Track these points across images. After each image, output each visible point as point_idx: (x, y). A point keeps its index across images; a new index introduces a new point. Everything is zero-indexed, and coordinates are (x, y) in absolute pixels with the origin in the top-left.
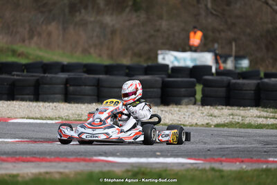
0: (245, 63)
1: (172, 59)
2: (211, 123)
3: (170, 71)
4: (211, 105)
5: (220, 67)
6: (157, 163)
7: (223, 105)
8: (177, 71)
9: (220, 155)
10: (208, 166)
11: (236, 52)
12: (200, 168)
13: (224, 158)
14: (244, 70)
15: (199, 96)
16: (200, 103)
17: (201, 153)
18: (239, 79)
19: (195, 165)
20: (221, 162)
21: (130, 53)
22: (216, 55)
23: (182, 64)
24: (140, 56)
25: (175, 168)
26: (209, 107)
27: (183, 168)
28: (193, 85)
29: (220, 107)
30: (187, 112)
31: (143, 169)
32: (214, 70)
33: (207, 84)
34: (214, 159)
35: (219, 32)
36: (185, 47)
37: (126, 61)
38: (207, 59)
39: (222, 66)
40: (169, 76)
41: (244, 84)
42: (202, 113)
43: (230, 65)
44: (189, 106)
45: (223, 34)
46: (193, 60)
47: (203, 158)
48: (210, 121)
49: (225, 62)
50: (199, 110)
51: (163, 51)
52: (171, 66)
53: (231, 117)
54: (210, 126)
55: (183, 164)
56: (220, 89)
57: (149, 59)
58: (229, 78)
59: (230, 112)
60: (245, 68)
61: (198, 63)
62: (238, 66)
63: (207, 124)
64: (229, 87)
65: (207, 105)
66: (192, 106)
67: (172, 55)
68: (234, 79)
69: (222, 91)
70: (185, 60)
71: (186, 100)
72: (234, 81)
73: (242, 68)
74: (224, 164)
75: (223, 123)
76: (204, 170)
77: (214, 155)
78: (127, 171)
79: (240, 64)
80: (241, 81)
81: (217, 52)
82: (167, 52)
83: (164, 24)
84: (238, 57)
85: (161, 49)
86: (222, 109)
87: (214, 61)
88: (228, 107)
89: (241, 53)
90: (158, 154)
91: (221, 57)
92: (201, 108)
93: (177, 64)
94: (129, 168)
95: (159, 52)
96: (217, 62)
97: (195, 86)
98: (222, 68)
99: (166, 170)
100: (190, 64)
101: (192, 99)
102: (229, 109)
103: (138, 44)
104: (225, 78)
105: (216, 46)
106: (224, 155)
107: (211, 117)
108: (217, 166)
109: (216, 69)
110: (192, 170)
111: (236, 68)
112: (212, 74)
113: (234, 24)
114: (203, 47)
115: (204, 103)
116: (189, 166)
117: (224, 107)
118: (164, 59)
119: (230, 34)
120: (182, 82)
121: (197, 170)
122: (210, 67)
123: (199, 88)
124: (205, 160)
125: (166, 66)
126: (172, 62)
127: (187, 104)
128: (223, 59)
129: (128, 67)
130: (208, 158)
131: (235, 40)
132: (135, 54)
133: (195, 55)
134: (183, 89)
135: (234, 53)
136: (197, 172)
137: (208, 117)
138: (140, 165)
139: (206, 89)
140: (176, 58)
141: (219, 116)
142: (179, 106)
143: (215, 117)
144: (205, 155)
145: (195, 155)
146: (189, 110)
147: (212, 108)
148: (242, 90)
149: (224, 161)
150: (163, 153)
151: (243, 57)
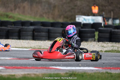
0: (117, 22)
1: (83, 19)
2: (103, 50)
3: (82, 25)
5: (105, 23)
6: (80, 70)
7: (108, 42)
8: (86, 25)
9: (109, 66)
10: (104, 71)
12: (101, 72)
13: (112, 67)
14: (117, 25)
15: (96, 37)
16: (97, 41)
17: (100, 65)
18: (115, 29)
19: (98, 71)
20: (110, 69)
21: (62, 16)
22: (104, 18)
23: (87, 22)
24: (67, 18)
25: (89, 72)
26: (101, 43)
27: (92, 72)
28: (94, 32)
29: (107, 43)
30: (91, 45)
31: (74, 73)
33: (100, 32)
34: (107, 68)
35: (105, 6)
37: (61, 20)
38: (99, 19)
39: (107, 23)
40: (82, 28)
41: (118, 32)
42: (99, 45)
43: (110, 22)
44: (92, 42)
45: (107, 8)
46: (93, 20)
47: (102, 67)
48: (102, 49)
49: (108, 21)
50: (97, 44)
51: (78, 16)
52: (82, 23)
53: (112, 47)
54: (103, 52)
55: (92, 70)
56: (107, 34)
57: (71, 19)
58: (111, 29)
59: (112, 45)
60: (118, 24)
61: (95, 22)
62: (114, 23)
63: (101, 51)
64: (111, 33)
65: (101, 42)
66: (93, 42)
67: (83, 18)
68: (113, 29)
70: (89, 20)
71: (90, 39)
72: (113, 30)
73: (116, 24)
74: (112, 70)
75: (108, 50)
76: (103, 73)
77: (107, 66)
78: (66, 73)
79: (115, 22)
80: (116, 30)
81: (104, 16)
82: (80, 16)
83: (79, 3)
84: (114, 19)
85: (77, 15)
86: (108, 43)
87: (103, 21)
88: (111, 43)
89: (116, 17)
90: (80, 65)
91: (106, 18)
93: (85, 22)
94: (68, 72)
95: (77, 16)
96: (104, 21)
97: (95, 32)
98: (107, 24)
99: (85, 73)
100: (92, 22)
101: (93, 39)
102: (111, 44)
103: (66, 12)
104: (109, 29)
105: (104, 13)
107: (102, 47)
108: (109, 71)
109: (104, 25)
110: (97, 73)
111: (113, 24)
112: (102, 27)
113: (112, 3)
115: (99, 40)
116: (96, 71)
117: (109, 43)
118: (79, 19)
119: (110, 8)
120: (88, 30)
121: (99, 73)
122: (101, 24)
123: (97, 33)
124: (103, 68)
125: (80, 23)
126: (83, 21)
127: (91, 41)
128: (107, 20)
129: (62, 24)
130: (104, 67)
131: (113, 10)
132: (65, 17)
133: (94, 18)
134: (89, 34)
135: (112, 17)
136: (100, 74)
137: (101, 47)
138: (73, 70)
139: (100, 34)
140: (84, 19)
141: (107, 47)
142: (87, 42)
143: (105, 47)
144: (102, 66)
145: (97, 66)
146: (92, 44)
147: (103, 43)
148: (117, 34)
149: (112, 69)
150: (82, 65)
151: (116, 19)
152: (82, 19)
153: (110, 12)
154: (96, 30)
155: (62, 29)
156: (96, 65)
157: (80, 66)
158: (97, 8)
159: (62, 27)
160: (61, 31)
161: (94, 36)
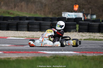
0: (94, 17)
1: (67, 15)
3: (67, 20)
4: (82, 32)
5: (85, 18)
6: (62, 53)
7: (86, 32)
8: (69, 20)
9: (85, 50)
10: (81, 54)
11: (91, 12)
12: (78, 55)
13: (87, 52)
14: (94, 19)
15: (77, 29)
16: (78, 31)
17: (78, 50)
18: (92, 22)
19: (76, 54)
20: (86, 53)
21: (51, 13)
22: (84, 14)
23: (71, 17)
24: (55, 14)
25: (69, 55)
26: (81, 33)
27: (72, 55)
28: (75, 25)
29: (85, 33)
30: (73, 35)
31: (57, 56)
32: (83, 19)
33: (80, 24)
34: (83, 52)
36: (72, 11)
37: (50, 16)
38: (80, 15)
39: (86, 17)
40: (66, 22)
41: (94, 24)
42: (79, 35)
43: (89, 17)
44: (74, 33)
45: (86, 6)
46: (75, 15)
47: (79, 52)
48: (82, 38)
49: (87, 16)
51: (64, 12)
52: (67, 18)
53: (90, 36)
54: (82, 40)
55: (72, 54)
57: (59, 15)
58: (89, 22)
59: (89, 35)
60: (95, 18)
61: (77, 17)
63: (81, 39)
64: (89, 25)
65: (81, 32)
66: (75, 33)
69: (86, 27)
70: (72, 15)
71: (72, 30)
73: (93, 18)
74: (87, 54)
75: (86, 38)
76: (80, 56)
77: (83, 50)
78: (51, 56)
79: (93, 17)
81: (84, 12)
82: (65, 12)
83: (64, 2)
84: (92, 15)
85: (63, 11)
87: (83, 16)
88: (88, 33)
89: (93, 13)
90: (63, 50)
91: (85, 14)
92: (78, 33)
93: (69, 17)
95: (63, 13)
96: (84, 16)
97: (76, 25)
98: (86, 19)
99: (65, 56)
100: (74, 17)
101: (75, 30)
102: (89, 34)
103: (55, 10)
104: (87, 22)
105: (84, 10)
106: (87, 51)
108: (84, 54)
110: (75, 56)
111: (91, 18)
112: (82, 21)
113: (90, 2)
114: (79, 11)
115: (80, 31)
116: (74, 54)
117: (87, 33)
118: (64, 15)
119: (89, 6)
120: (71, 23)
121: (77, 56)
122: (81, 18)
123: (77, 26)
125: (65, 18)
126: (67, 16)
127: (73, 32)
128: (86, 15)
129: (51, 18)
130: (81, 52)
131: (91, 8)
132: (53, 14)
133: (76, 14)
134: (72, 26)
135: (90, 13)
136: (77, 57)
137: (81, 37)
138: (56, 54)
139: (80, 26)
140: (69, 15)
141: (85, 36)
143: (84, 36)
145: (76, 51)
146: (74, 34)
147: (82, 33)
148: (93, 26)
149: (87, 53)
150: (64, 50)
151: (94, 14)
153: (89, 9)
154: (78, 23)
155: (51, 22)
157: (62, 51)
159: (51, 21)
160: (49, 24)
161: (75, 28)
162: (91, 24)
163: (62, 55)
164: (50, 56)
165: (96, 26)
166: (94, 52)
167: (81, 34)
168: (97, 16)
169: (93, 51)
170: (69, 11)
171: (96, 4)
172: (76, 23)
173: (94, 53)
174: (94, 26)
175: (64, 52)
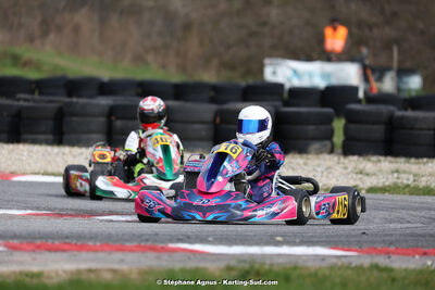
0: (415, 83)
1: (289, 73)
2: (361, 186)
3: (286, 95)
4: (360, 154)
5: (371, 89)
6: (279, 255)
7: (381, 154)
8: (299, 95)
9: (384, 241)
10: (366, 261)
11: (399, 62)
12: (353, 265)
13: (392, 248)
14: (413, 94)
15: (339, 138)
16: (340, 150)
17: (352, 239)
18: (406, 109)
19: (343, 259)
20: (388, 253)
21: (215, 62)
23: (305, 83)
24: (232, 67)
25: (310, 264)
26: (355, 158)
27: (323, 264)
28: (328, 120)
29: (374, 158)
30: (319, 166)
31: (257, 266)
32: (361, 94)
33: (352, 118)
34: (375, 249)
35: (370, 27)
37: (209, 77)
38: (350, 74)
39: (375, 86)
40: (286, 104)
42: (346, 168)
43: (388, 85)
44: (321, 156)
45: (376, 32)
46: (325, 76)
47: (357, 248)
48: (358, 183)
49: (380, 79)
50: (339, 163)
51: (274, 61)
52: (287, 86)
53: (396, 175)
54: (360, 190)
55: (323, 258)
56: (376, 127)
57: (248, 72)
58: (392, 108)
59: (394, 166)
60: (416, 91)
61: (335, 82)
62: (403, 86)
64: (392, 124)
65: (353, 154)
66: (327, 156)
67: (289, 67)
68: (400, 109)
69: (378, 131)
70: (310, 75)
71: (315, 146)
72: (399, 113)
73: (409, 90)
74: (394, 257)
75: (380, 185)
76: (360, 268)
77: (375, 242)
78: (229, 268)
79: (406, 83)
80: (410, 113)
81: (367, 62)
82: (280, 61)
83: (274, 14)
84: (403, 72)
85: (270, 56)
86: (379, 161)
87: (362, 79)
88: (389, 158)
89: (408, 64)
90: (279, 239)
91: (373, 71)
92: (342, 159)
93: (296, 83)
94: (233, 263)
95: (267, 61)
96: (366, 79)
97: (332, 121)
98: (375, 91)
99: (295, 268)
100: (321, 84)
101: (328, 143)
102: (390, 162)
103: (229, 47)
104: (384, 109)
105: (365, 51)
106: (391, 243)
107: (360, 176)
108: (382, 261)
109: (365, 93)
110: (340, 268)
111: (399, 89)
112: (359, 101)
113: (395, 14)
115: (347, 150)
116: (334, 260)
117: (382, 158)
118: (274, 73)
119: (389, 32)
120: (309, 113)
121: (348, 267)
122: (355, 89)
123: (339, 125)
124: (360, 250)
125: (280, 86)
126: (289, 80)
127: (319, 152)
128: (377, 75)
129: (215, 88)
130: (365, 247)
131: (397, 42)
133: (329, 67)
134: (311, 128)
135: (395, 65)
136: (349, 272)
137: (354, 176)
138: (252, 258)
139: (352, 126)
140: (295, 72)
141: (375, 174)
142: (305, 156)
143: (368, 175)
144: (359, 242)
145: (341, 242)
146: (322, 162)
147: (361, 159)
148: (412, 129)
149: (394, 253)
150: (287, 238)
151: (411, 72)
152: (287, 73)
153: (388, 46)
154: (339, 113)
155: (214, 107)
156: (336, 239)
157: (277, 244)
158: (342, 31)
159: (213, 101)
160: (209, 117)
161: (329, 136)
162: (402, 118)
163: (281, 260)
164: (223, 264)
165: (424, 126)
166: (425, 250)
167: (354, 161)
168: (425, 80)
169: (423, 247)
170: (296, 56)
171: (421, 25)
172: (329, 110)
173: (425, 254)
174: (418, 126)
175: (285, 250)
